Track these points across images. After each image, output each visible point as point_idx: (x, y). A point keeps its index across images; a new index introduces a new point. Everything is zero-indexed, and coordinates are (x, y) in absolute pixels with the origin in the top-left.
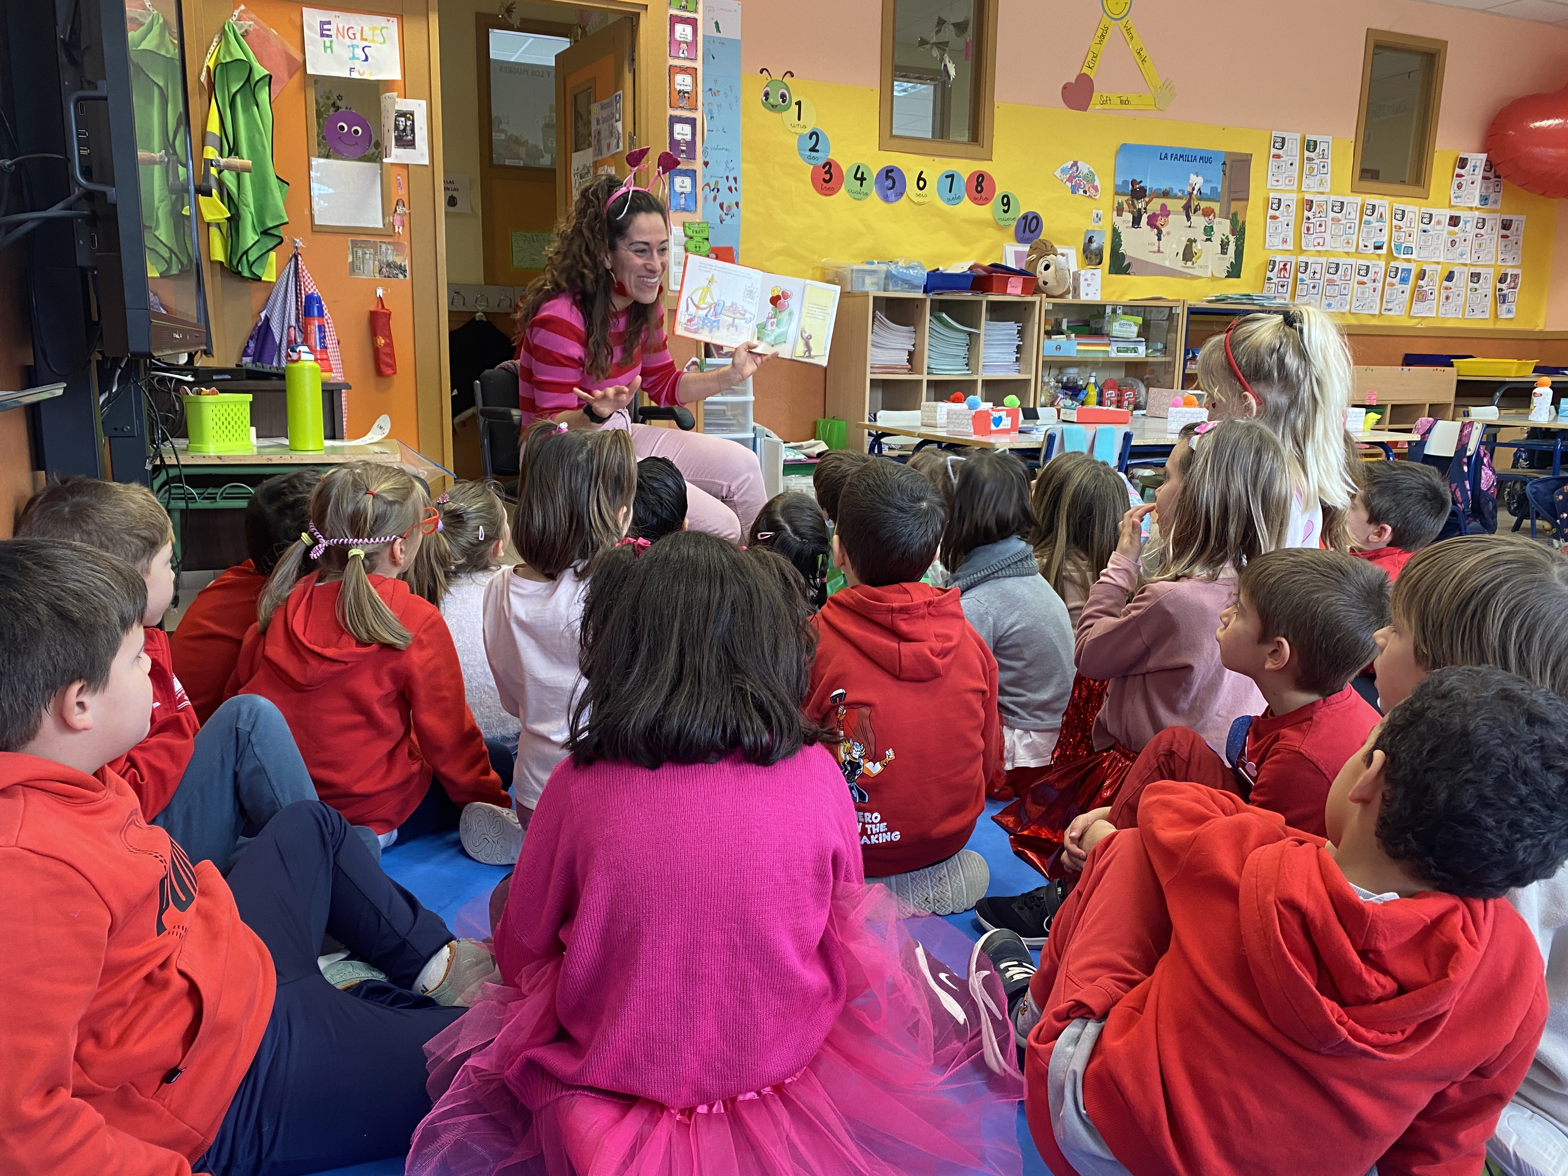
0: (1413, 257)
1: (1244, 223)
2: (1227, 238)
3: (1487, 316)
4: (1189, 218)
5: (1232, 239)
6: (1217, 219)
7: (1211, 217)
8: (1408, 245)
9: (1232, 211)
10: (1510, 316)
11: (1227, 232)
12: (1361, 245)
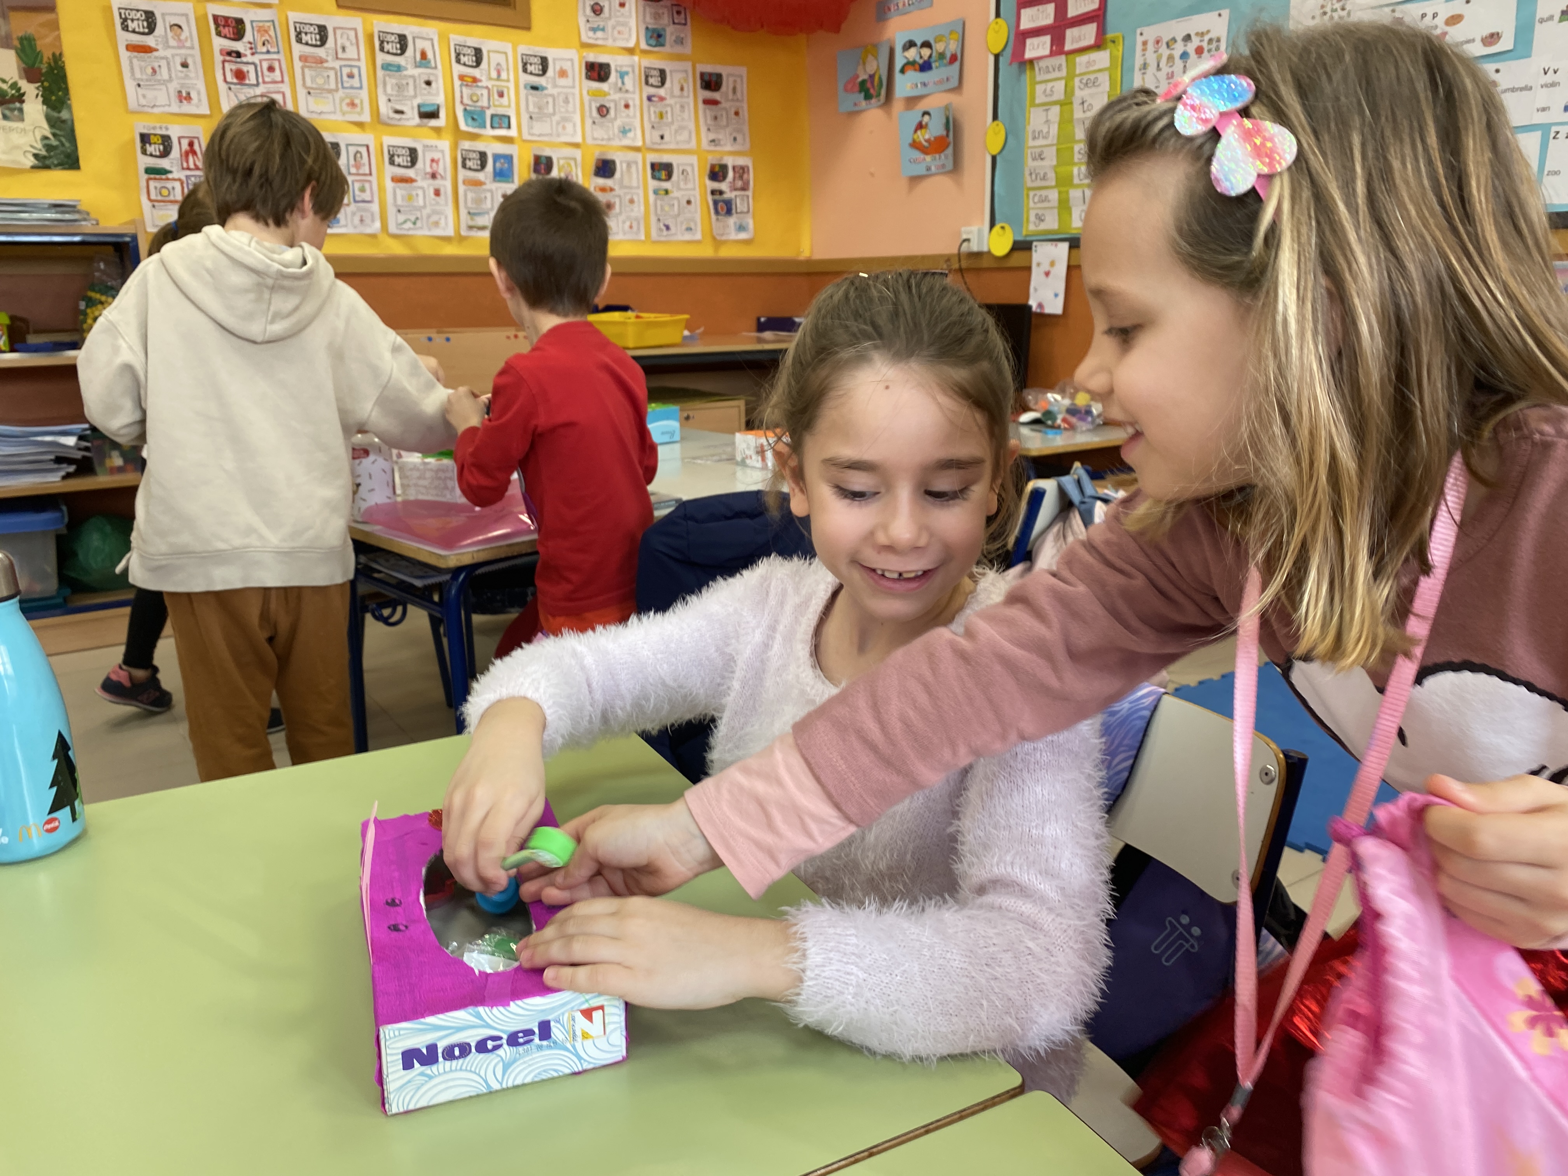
0: (513, 132)
1: (56, 57)
3: (698, 236)
5: (30, 88)
8: (501, 111)
9: (18, 33)
10: (743, 236)
11: (13, 75)
12: (385, 109)
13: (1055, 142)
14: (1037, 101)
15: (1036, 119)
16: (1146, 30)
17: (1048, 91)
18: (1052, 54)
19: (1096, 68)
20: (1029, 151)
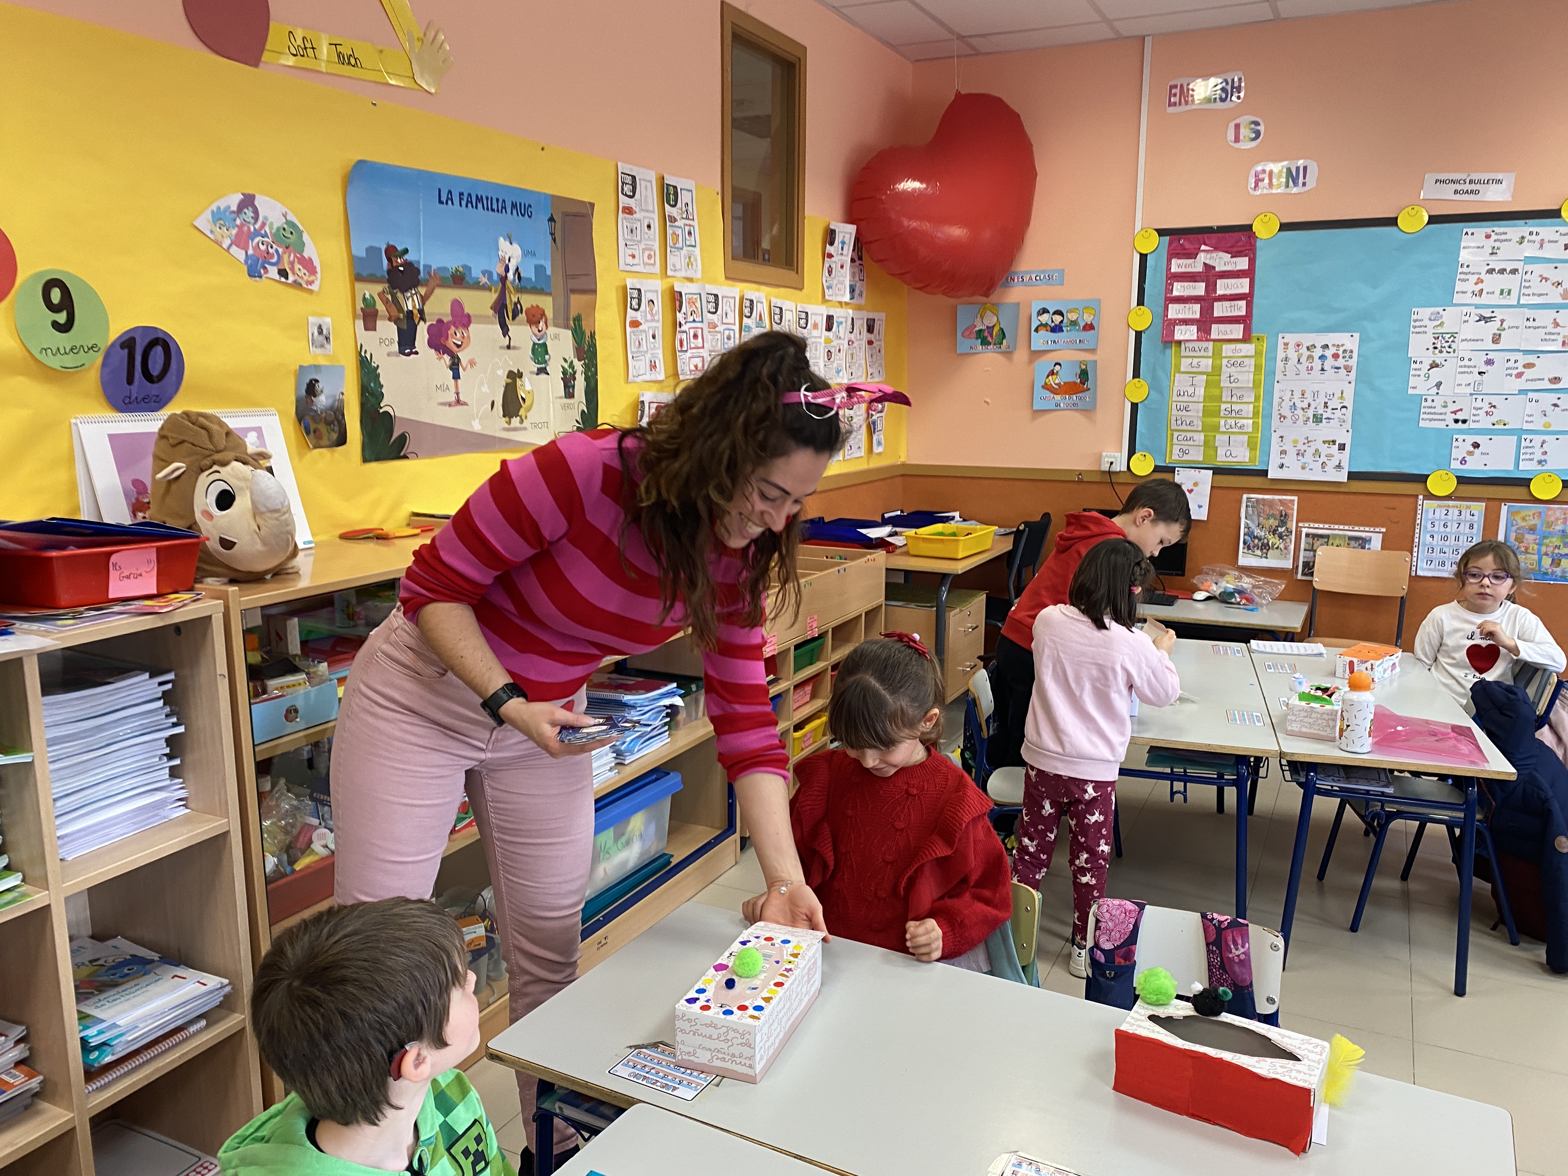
1: (593, 336)
2: (571, 365)
3: (862, 454)
4: (505, 330)
5: (579, 366)
6: (552, 330)
7: (542, 325)
9: (573, 314)
10: (881, 449)
11: (570, 354)
13: (1201, 400)
14: (1182, 369)
15: (1180, 382)
16: (1287, 335)
17: (1195, 364)
18: (1199, 340)
19: (1242, 354)
20: (1174, 405)
